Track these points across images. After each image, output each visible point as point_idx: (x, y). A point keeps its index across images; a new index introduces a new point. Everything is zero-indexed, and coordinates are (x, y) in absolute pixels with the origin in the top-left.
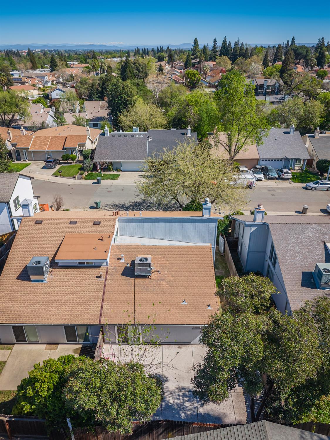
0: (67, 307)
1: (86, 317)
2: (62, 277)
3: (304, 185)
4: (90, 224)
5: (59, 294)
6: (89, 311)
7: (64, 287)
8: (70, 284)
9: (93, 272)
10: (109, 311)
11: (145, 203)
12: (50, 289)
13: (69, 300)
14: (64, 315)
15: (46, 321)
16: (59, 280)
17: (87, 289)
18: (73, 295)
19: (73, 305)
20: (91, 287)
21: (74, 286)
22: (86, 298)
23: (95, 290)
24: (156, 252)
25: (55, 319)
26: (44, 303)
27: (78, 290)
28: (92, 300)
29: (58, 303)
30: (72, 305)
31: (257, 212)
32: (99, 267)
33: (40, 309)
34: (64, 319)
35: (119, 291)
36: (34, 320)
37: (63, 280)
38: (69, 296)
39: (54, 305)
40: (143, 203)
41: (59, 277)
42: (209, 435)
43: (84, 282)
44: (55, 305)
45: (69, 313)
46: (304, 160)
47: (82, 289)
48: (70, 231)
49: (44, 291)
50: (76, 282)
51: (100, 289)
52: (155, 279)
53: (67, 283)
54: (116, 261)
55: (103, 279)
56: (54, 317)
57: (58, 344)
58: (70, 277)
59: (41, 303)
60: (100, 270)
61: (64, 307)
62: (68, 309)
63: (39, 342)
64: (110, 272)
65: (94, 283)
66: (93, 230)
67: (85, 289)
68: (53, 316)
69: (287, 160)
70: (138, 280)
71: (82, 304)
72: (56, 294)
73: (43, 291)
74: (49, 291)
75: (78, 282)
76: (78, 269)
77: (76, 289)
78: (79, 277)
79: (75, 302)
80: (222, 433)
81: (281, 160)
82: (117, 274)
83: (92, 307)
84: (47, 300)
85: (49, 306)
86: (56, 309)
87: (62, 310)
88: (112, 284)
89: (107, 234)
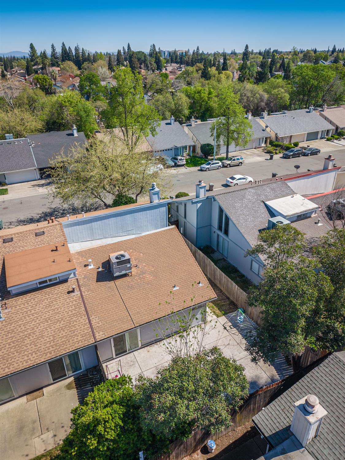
0: (45, 338)
1: (76, 340)
2: (22, 306)
4: (31, 237)
5: (28, 327)
6: (76, 333)
7: (31, 317)
8: (37, 311)
9: (61, 289)
10: (101, 324)
11: (57, 211)
12: (13, 325)
13: (44, 330)
14: (47, 349)
15: (25, 364)
16: (21, 311)
17: (63, 309)
18: (48, 322)
19: (53, 333)
20: (66, 306)
21: (44, 311)
22: (66, 320)
23: (73, 308)
24: (124, 248)
25: (36, 358)
26: (13, 345)
27: (52, 314)
28: (74, 319)
29: (31, 338)
30: (51, 333)
31: (200, 188)
32: (66, 281)
33: (10, 354)
34: (48, 354)
35: (102, 299)
36: (7, 370)
37: (25, 310)
38: (42, 325)
39: (27, 341)
40: (54, 212)
41: (18, 308)
42: (294, 390)
43: (55, 303)
44: (29, 342)
45: (52, 344)
46: (190, 147)
47: (56, 311)
48: (7, 250)
49: (5, 330)
50: (44, 307)
51: (79, 304)
52: (136, 274)
53: (33, 312)
54: (84, 269)
55: (77, 293)
56: (34, 355)
57: (42, 388)
58: (33, 303)
59: (8, 346)
60: (69, 284)
61: (42, 340)
62: (48, 340)
63: (15, 397)
64: (82, 282)
65: (68, 301)
66: (39, 243)
67: (59, 310)
68: (32, 355)
69: (176, 149)
70: (118, 282)
71: (64, 328)
72: (23, 329)
73: (3, 331)
74: (12, 328)
75: (48, 306)
76: (40, 291)
77: (48, 314)
78: (46, 300)
79: (53, 329)
80: (306, 382)
81: (171, 149)
82: (91, 282)
83: (77, 327)
84: (14, 339)
85: (20, 345)
86: (32, 346)
87: (41, 344)
88: (91, 294)
89: (58, 243)
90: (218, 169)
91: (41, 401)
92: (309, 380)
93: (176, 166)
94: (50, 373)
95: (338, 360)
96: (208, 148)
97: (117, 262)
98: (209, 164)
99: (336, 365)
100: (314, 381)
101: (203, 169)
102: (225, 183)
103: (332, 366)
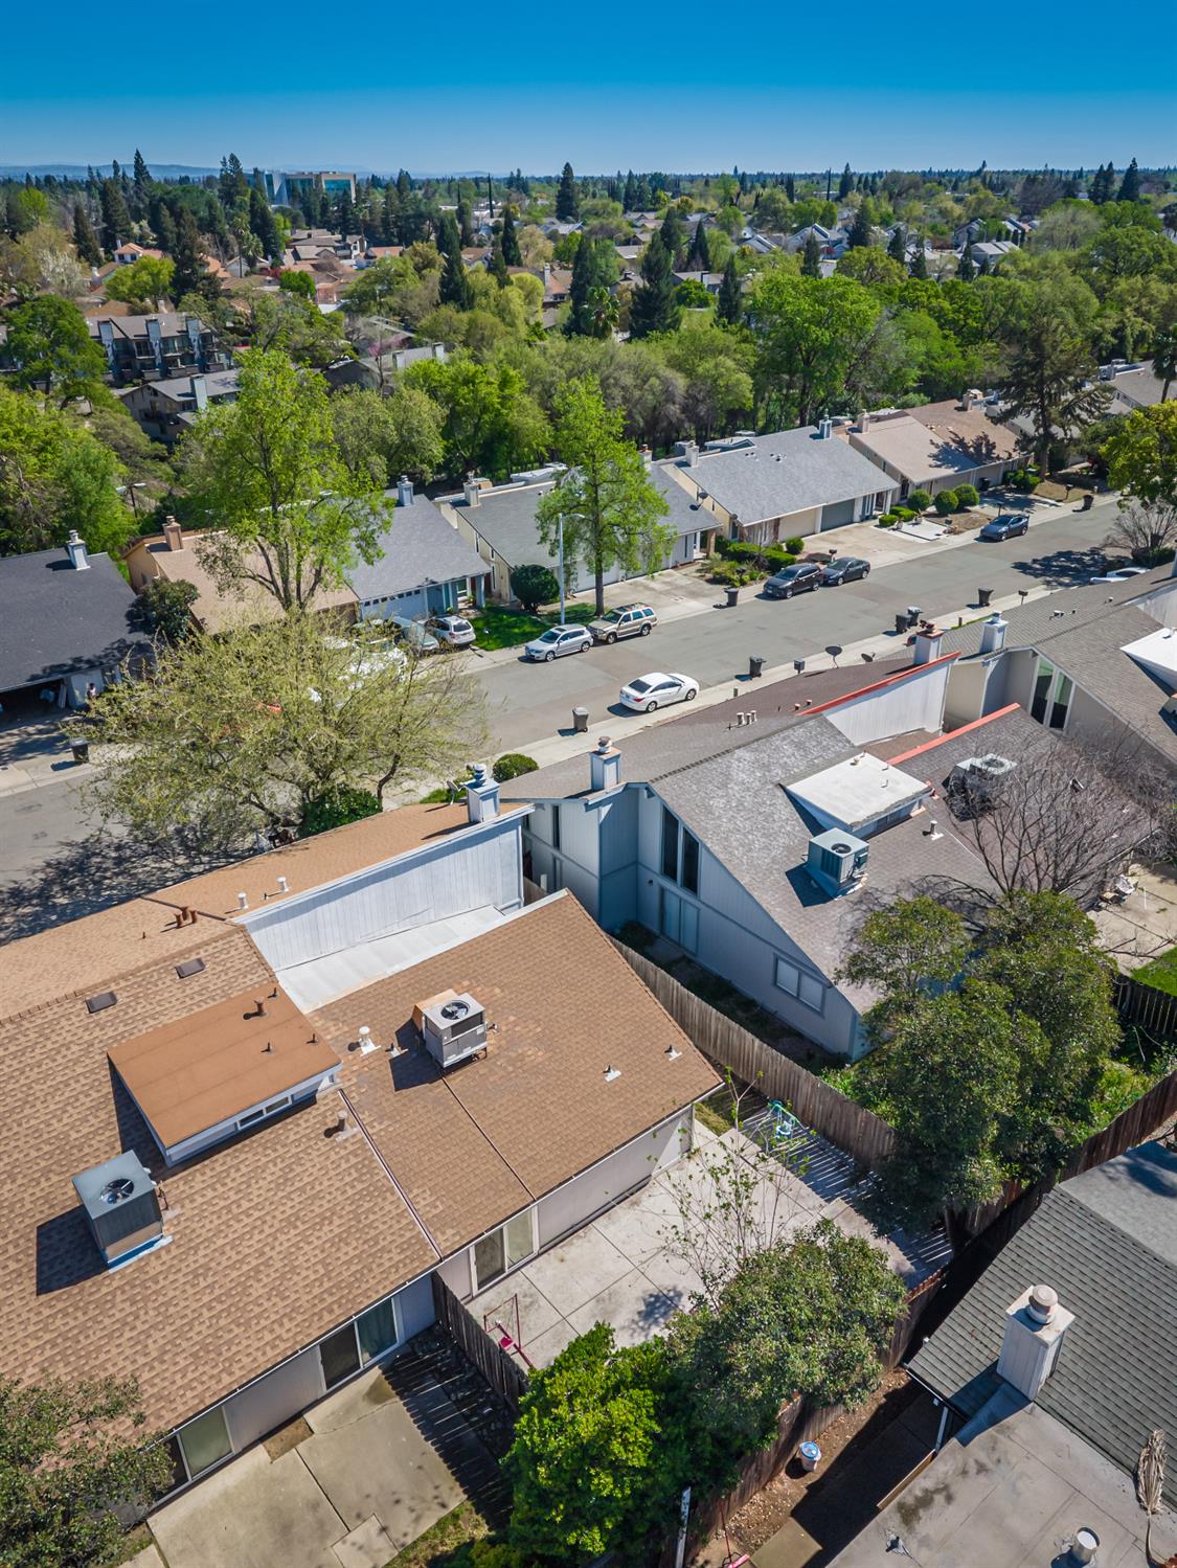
0: (304, 1273)
1: (387, 1264)
2: (210, 1194)
3: (521, 651)
4: (169, 983)
5: (247, 1251)
6: (382, 1243)
7: (246, 1221)
8: (256, 1200)
9: (304, 1125)
10: (441, 1208)
12: (201, 1253)
13: (293, 1250)
14: (316, 1301)
15: (270, 1353)
16: (211, 1209)
17: (326, 1183)
18: (296, 1227)
19: (321, 1256)
20: (332, 1173)
21: (276, 1198)
22: (344, 1213)
23: (355, 1175)
24: (445, 977)
25: (294, 1330)
26: (219, 1307)
27: (300, 1203)
28: (367, 1205)
29: (265, 1280)
30: (316, 1256)
32: (308, 1101)
33: (220, 1333)
34: (325, 1313)
35: (425, 1138)
36: (226, 1379)
37: (222, 1203)
38: (282, 1238)
39: (257, 1290)
41: (200, 1200)
42: (987, 1284)
43: (299, 1169)
44: (261, 1291)
45: (326, 1285)
46: (473, 580)
47: (310, 1193)
48: (111, 1034)
49: (185, 1271)
50: (272, 1186)
51: (367, 1162)
52: (497, 1052)
53: (245, 1205)
54: (350, 1057)
55: (351, 1131)
56: (288, 1325)
57: (299, 1415)
58: (239, 1181)
59: (206, 1314)
60: (323, 1109)
61: (296, 1278)
62: (313, 1277)
63: (235, 1452)
64: (357, 1098)
65: (333, 1157)
66: (198, 998)
67: (318, 1188)
68: (281, 1325)
69: (435, 589)
70: (456, 1080)
71: (345, 1235)
72: (235, 1258)
73: (180, 1275)
74: (202, 1261)
75: (281, 1181)
76: (247, 1142)
77: (290, 1204)
78: (271, 1165)
79: (316, 1243)
80: (1008, 1261)
81: (417, 592)
82: (382, 1092)
83: (382, 1227)
84: (217, 1292)
85: (241, 1305)
86: (274, 1300)
87: (296, 1292)
88: (391, 1129)
89: (254, 989)
90: (581, 651)
91: (310, 1448)
92: (1014, 1257)
93: (446, 649)
94: (321, 1367)
95: (1067, 1201)
96: (535, 580)
97: (453, 1027)
98: (552, 638)
99: (1065, 1213)
100: (1026, 1257)
101: (537, 655)
102: (615, 701)
103: (1058, 1217)
